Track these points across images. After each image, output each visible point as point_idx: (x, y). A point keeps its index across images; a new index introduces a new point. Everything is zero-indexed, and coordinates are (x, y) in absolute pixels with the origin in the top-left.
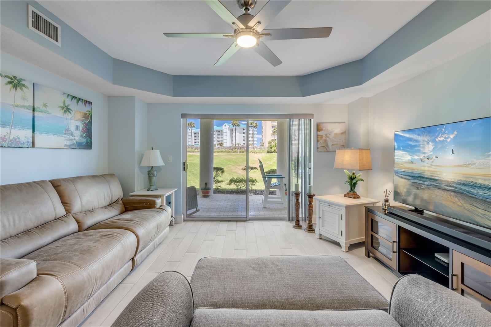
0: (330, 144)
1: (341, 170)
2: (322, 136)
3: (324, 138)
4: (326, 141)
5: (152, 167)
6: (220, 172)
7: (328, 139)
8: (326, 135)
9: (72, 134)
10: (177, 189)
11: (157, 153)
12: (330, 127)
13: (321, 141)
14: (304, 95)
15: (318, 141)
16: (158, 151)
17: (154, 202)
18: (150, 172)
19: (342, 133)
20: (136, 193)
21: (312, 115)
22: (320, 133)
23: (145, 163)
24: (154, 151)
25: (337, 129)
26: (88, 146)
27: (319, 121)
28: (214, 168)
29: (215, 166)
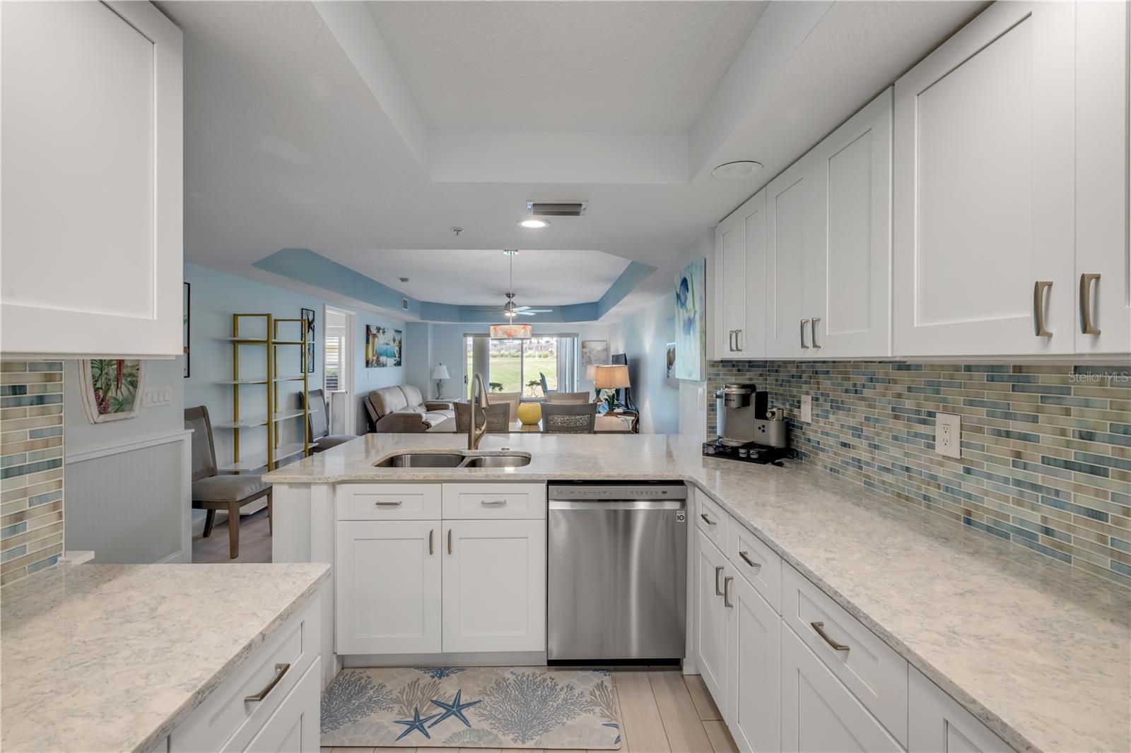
0: (593, 360)
1: (591, 382)
2: (586, 353)
3: (588, 355)
4: (589, 357)
5: (440, 380)
6: (497, 389)
7: (591, 355)
8: (590, 352)
9: (395, 357)
10: (459, 399)
11: (444, 368)
12: (593, 345)
13: (585, 357)
14: (565, 320)
15: (583, 357)
16: (445, 367)
17: (448, 406)
18: (439, 385)
19: (604, 350)
20: (429, 400)
21: (577, 335)
22: (584, 350)
23: (436, 377)
24: (442, 366)
25: (599, 347)
26: (399, 364)
27: (584, 340)
28: (491, 384)
29: (491, 381)
